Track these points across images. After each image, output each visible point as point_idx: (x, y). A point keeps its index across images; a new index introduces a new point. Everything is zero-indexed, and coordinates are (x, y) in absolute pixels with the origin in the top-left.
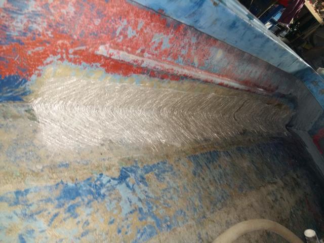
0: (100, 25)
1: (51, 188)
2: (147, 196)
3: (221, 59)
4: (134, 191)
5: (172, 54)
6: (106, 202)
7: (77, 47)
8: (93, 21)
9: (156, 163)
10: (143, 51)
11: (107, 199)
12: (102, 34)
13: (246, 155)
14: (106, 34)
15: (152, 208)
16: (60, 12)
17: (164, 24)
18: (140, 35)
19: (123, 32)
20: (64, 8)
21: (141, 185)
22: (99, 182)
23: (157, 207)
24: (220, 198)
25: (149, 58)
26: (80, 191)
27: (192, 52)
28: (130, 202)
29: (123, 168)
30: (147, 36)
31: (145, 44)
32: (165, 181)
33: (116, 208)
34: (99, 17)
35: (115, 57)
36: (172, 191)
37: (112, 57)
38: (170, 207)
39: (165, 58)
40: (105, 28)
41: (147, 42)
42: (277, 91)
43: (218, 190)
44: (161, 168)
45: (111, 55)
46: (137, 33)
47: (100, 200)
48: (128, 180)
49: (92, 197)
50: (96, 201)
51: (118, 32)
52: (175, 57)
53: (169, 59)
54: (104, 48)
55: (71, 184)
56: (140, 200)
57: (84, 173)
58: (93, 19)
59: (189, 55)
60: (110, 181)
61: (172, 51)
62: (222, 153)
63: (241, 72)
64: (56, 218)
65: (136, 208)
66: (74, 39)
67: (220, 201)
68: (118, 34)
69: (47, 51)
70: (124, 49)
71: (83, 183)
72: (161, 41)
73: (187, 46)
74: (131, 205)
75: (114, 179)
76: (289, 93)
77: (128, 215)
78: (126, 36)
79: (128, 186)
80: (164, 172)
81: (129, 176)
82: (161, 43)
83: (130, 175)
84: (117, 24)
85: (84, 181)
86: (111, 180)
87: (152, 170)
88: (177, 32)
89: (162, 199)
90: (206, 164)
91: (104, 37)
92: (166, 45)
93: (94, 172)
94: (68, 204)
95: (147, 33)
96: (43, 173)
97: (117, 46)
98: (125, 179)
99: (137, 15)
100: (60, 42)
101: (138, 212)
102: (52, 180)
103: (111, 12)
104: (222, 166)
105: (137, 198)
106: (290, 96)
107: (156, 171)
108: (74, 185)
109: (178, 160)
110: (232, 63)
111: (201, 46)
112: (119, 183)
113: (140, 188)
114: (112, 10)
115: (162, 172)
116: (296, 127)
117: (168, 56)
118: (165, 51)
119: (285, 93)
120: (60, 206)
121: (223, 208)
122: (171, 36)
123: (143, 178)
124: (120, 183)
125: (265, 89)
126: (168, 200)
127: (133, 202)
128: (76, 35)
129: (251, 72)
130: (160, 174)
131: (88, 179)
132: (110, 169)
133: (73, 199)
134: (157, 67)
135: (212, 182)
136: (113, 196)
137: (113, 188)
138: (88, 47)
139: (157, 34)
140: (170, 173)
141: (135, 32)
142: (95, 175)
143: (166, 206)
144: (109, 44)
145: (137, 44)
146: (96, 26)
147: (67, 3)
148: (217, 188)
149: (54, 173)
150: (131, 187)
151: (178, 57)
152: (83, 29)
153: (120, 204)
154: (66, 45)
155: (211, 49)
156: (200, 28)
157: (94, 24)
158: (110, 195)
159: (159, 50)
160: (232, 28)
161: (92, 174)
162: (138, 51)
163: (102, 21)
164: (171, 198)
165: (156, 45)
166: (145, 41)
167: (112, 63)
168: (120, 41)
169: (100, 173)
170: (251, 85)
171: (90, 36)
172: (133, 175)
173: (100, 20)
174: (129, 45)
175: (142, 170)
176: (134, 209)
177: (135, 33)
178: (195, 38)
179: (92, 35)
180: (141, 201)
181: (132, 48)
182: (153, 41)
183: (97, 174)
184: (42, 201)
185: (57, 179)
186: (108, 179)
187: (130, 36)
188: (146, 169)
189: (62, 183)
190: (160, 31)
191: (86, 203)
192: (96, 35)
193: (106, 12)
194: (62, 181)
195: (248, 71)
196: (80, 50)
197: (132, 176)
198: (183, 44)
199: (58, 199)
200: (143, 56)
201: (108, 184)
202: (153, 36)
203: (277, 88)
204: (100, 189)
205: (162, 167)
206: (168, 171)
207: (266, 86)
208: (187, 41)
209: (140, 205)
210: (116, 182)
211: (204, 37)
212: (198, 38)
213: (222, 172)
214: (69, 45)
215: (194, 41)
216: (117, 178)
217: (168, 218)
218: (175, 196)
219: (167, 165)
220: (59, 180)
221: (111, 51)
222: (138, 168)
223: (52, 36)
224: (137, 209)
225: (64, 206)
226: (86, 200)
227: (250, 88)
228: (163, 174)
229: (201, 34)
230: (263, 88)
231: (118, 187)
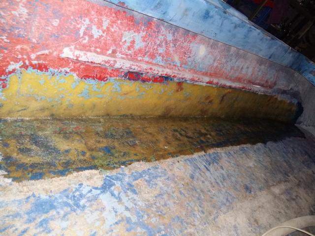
0: (59, 25)
1: (20, 201)
2: (135, 204)
3: (206, 56)
4: (120, 200)
5: (149, 54)
6: (85, 213)
7: (39, 51)
8: (51, 22)
9: (146, 168)
10: (114, 52)
11: (87, 210)
12: (64, 36)
13: (251, 155)
14: (68, 35)
15: (142, 216)
16: (12, 14)
17: (132, 21)
18: (107, 34)
19: (88, 32)
20: (15, 10)
21: (129, 193)
22: (78, 193)
23: (148, 215)
24: (225, 201)
25: (123, 58)
26: (55, 204)
27: (171, 49)
28: (116, 212)
29: (107, 176)
30: (115, 34)
31: (115, 45)
32: (158, 187)
33: (98, 220)
34: (57, 18)
35: (83, 58)
36: (165, 197)
37: (80, 59)
38: (164, 214)
39: (141, 58)
40: (66, 29)
41: (117, 41)
42: (276, 87)
43: (221, 193)
44: (153, 174)
45: (77, 57)
46: (103, 32)
47: (78, 211)
48: (112, 188)
49: (69, 209)
50: (74, 213)
51: (81, 32)
52: (153, 56)
53: (146, 59)
54: (69, 50)
55: (44, 197)
56: (127, 209)
57: (61, 185)
58: (50, 20)
59: (167, 53)
60: (91, 191)
61: (147, 50)
62: (223, 155)
63: (231, 69)
64: (25, 234)
65: (122, 218)
66: (34, 43)
67: (225, 205)
68: (82, 35)
69: (6, 58)
70: (92, 51)
71: (59, 195)
72: (132, 39)
73: (163, 44)
74: (116, 215)
75: (96, 188)
76: (290, 89)
77: (113, 226)
78: (91, 36)
79: (113, 195)
80: (156, 177)
81: (114, 184)
82: (133, 42)
83: (116, 184)
84: (78, 24)
85: (61, 193)
86: (93, 190)
87: (142, 177)
88: (148, 29)
89: (154, 206)
90: (205, 166)
91: (66, 39)
92: (139, 44)
93: (72, 182)
94: (40, 218)
95: (115, 32)
96: (11, 187)
97: (84, 48)
98: (109, 188)
99: (99, 12)
100: (18, 47)
101: (126, 222)
102: (22, 193)
103: (69, 11)
104: (224, 167)
105: (124, 207)
106: (292, 91)
107: (147, 178)
108: (48, 197)
109: (172, 164)
110: (219, 60)
111: (179, 43)
112: (101, 192)
113: (127, 196)
114: (69, 8)
115: (153, 177)
116: (305, 123)
117: (144, 56)
118: (140, 50)
119: (286, 89)
120: (29, 221)
121: (228, 211)
122: (143, 34)
123: (130, 185)
124: (103, 192)
125: (262, 86)
126: (162, 207)
127: (119, 212)
128: (35, 39)
129: (242, 68)
130: (151, 180)
131: (65, 190)
132: (91, 178)
133: (47, 212)
134: (133, 67)
135: (214, 184)
136: (94, 207)
137: (96, 198)
138: (51, 51)
139: (127, 33)
140: (162, 178)
141: (100, 31)
142: (73, 186)
143: (160, 213)
144: (74, 46)
145: (105, 44)
146: (55, 27)
147: (17, 4)
148: (220, 191)
149: (25, 186)
150: (117, 195)
151: (155, 57)
152: (41, 31)
153: (103, 215)
154: (26, 50)
155: (192, 45)
156: (170, 20)
157: (52, 25)
158: (91, 206)
159: (132, 49)
160: (207, 18)
161: (70, 184)
162: (110, 52)
163: (60, 21)
164: (165, 205)
165: (128, 44)
166: (114, 40)
167: (82, 66)
168: (85, 42)
169: (80, 183)
170: (245, 82)
171: (50, 39)
172: (119, 182)
173: (58, 20)
174: (97, 45)
175: (129, 177)
176: (120, 219)
177: (101, 33)
178: (171, 35)
179: (53, 38)
180: (129, 211)
181: (102, 49)
182: (123, 40)
183: (75, 184)
184: (8, 216)
185: (28, 192)
186: (89, 188)
187: (96, 36)
188: (134, 176)
189: (34, 195)
190: (129, 29)
191: (62, 216)
192: (58, 37)
193: (63, 12)
194: (33, 194)
195: (238, 67)
196: (43, 54)
197: (118, 184)
198: (158, 42)
199: (28, 213)
200: (115, 57)
201: (89, 195)
202: (122, 35)
203: (275, 84)
204: (79, 200)
205: (153, 172)
206: (160, 177)
207: (262, 82)
208: (163, 37)
209: (127, 214)
210: (98, 192)
211: (180, 33)
212: (174, 34)
213: (224, 173)
214: (29, 50)
215: (170, 37)
216: (99, 187)
217: (162, 227)
218: (170, 203)
219: (159, 170)
220: (31, 193)
221: (77, 53)
222: (125, 175)
223: (8, 41)
224: (125, 219)
225: (36, 221)
226: (62, 212)
227: (245, 85)
228: (154, 180)
229: (176, 29)
230: (259, 84)
231: (101, 196)
